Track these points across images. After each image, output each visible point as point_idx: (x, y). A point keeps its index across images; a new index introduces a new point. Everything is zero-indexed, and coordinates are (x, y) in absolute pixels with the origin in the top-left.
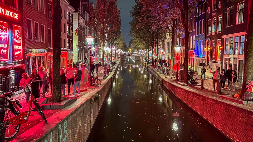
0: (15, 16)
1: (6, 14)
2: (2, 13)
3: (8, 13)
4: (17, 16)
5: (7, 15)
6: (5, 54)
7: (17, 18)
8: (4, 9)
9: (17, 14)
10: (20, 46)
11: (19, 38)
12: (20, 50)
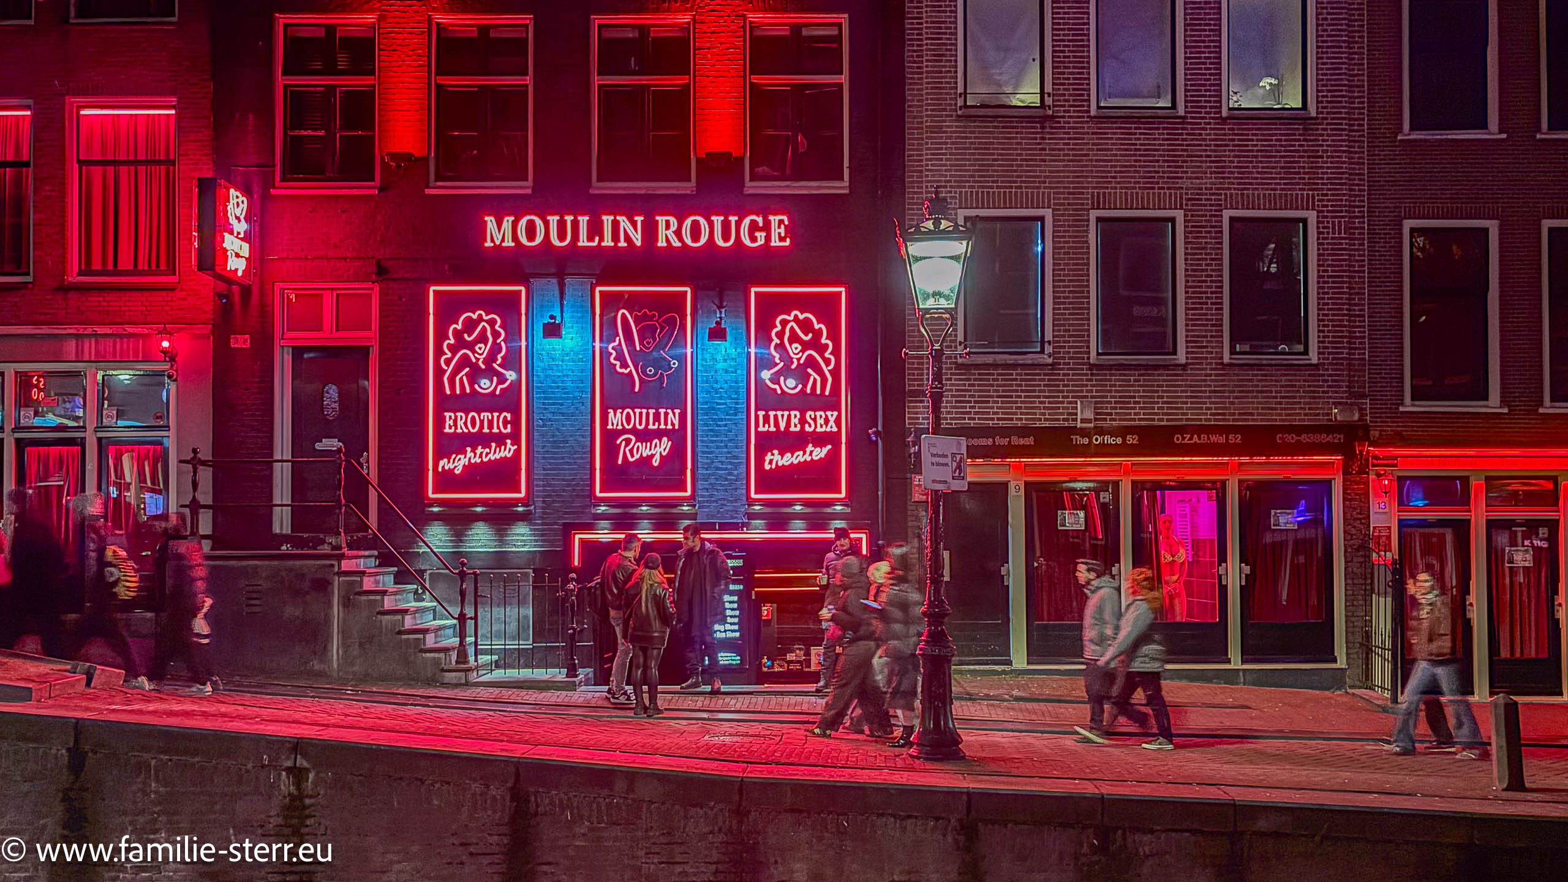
0: (761, 236)
1: (662, 243)
2: (622, 244)
3: (678, 233)
4: (777, 231)
5: (677, 244)
6: (656, 462)
7: (782, 239)
8: (639, 219)
9: (774, 219)
10: (832, 415)
11: (811, 362)
12: (820, 440)
